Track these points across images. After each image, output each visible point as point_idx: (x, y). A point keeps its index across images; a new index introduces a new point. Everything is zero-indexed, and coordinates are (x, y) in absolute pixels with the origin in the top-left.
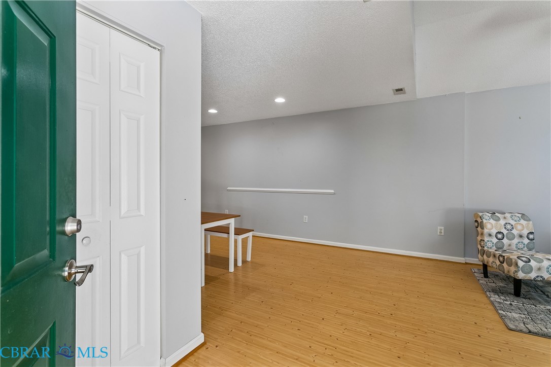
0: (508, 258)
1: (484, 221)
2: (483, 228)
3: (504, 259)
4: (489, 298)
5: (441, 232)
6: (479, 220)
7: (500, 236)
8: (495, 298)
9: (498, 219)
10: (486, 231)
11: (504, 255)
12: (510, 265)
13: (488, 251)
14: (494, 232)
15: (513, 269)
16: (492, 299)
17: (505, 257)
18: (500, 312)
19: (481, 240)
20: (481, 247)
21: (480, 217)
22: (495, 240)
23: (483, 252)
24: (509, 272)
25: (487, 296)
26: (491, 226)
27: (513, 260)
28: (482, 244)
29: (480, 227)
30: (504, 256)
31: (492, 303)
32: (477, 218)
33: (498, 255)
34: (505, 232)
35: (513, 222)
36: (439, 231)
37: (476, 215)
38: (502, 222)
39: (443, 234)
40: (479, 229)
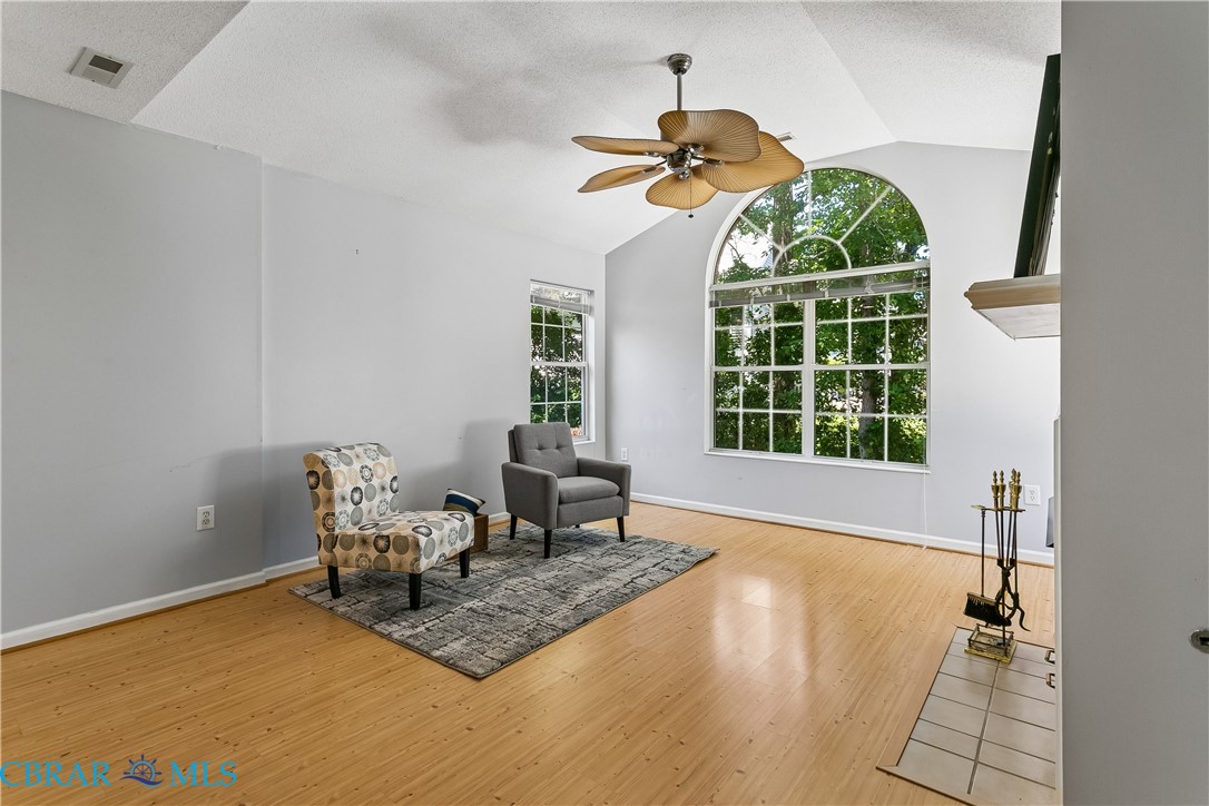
0: (398, 537)
1: (333, 469)
2: (329, 486)
3: (389, 541)
4: (388, 637)
5: (206, 522)
6: (321, 470)
7: (357, 496)
8: (399, 630)
9: (349, 463)
10: (337, 491)
11: (385, 533)
12: (402, 550)
13: (344, 536)
14: (349, 488)
15: (409, 556)
16: (396, 636)
17: (391, 538)
18: (437, 653)
19: (327, 514)
20: (328, 530)
21: (323, 462)
22: (350, 507)
23: (333, 541)
24: (400, 565)
25: (382, 635)
26: (344, 478)
27: (410, 539)
28: (330, 522)
29: (325, 485)
30: (388, 537)
31: (404, 644)
32: (313, 465)
33: (374, 537)
34: (362, 485)
35: (370, 464)
36: (200, 518)
37: (311, 459)
38: (357, 466)
39: (212, 525)
40: (321, 490)
